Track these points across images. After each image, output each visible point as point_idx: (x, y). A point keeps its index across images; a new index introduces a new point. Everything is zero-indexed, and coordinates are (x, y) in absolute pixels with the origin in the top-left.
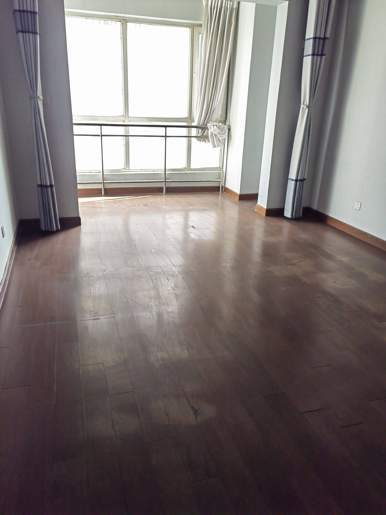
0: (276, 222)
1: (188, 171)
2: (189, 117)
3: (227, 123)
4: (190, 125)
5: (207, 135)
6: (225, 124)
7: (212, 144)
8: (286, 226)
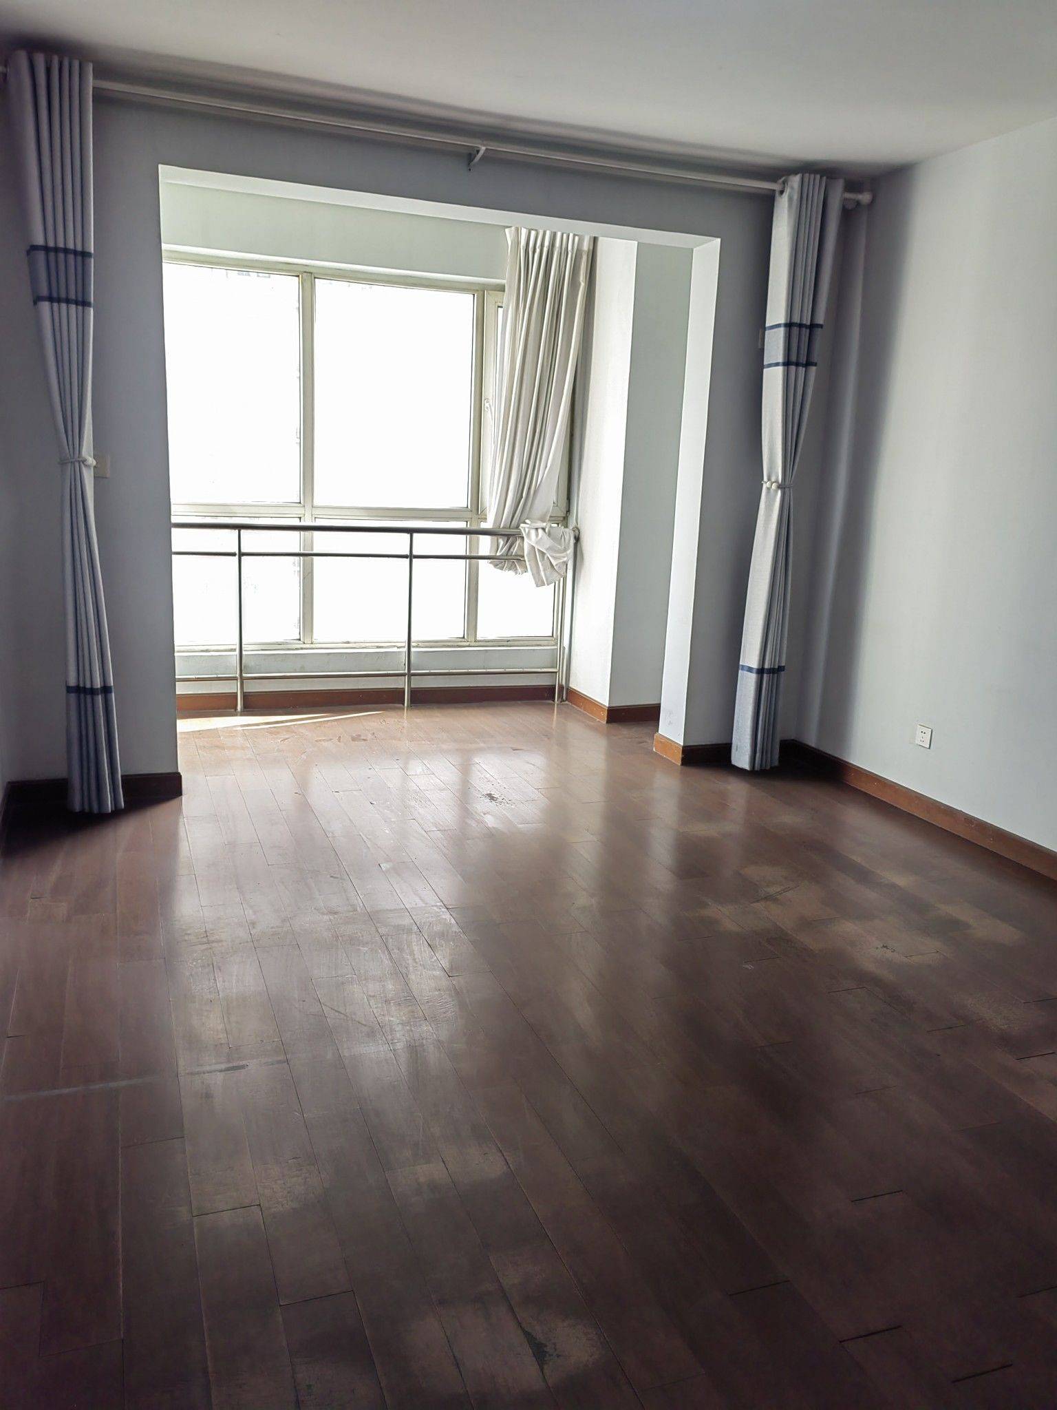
0: (709, 781)
1: (469, 646)
2: (471, 506)
3: (572, 523)
4: (474, 527)
5: (519, 553)
6: (566, 526)
7: (534, 578)
8: (738, 792)
